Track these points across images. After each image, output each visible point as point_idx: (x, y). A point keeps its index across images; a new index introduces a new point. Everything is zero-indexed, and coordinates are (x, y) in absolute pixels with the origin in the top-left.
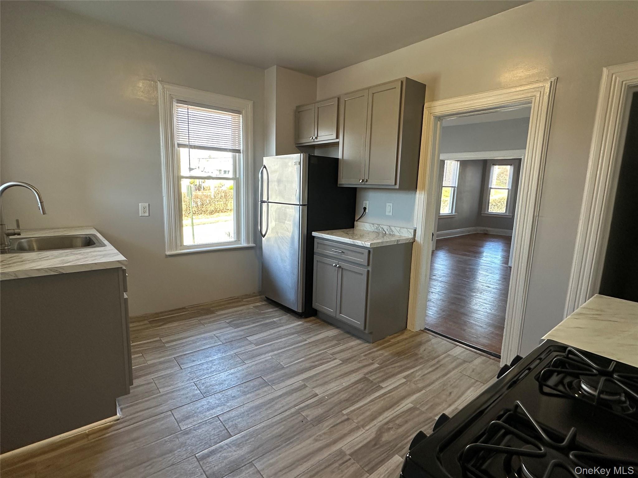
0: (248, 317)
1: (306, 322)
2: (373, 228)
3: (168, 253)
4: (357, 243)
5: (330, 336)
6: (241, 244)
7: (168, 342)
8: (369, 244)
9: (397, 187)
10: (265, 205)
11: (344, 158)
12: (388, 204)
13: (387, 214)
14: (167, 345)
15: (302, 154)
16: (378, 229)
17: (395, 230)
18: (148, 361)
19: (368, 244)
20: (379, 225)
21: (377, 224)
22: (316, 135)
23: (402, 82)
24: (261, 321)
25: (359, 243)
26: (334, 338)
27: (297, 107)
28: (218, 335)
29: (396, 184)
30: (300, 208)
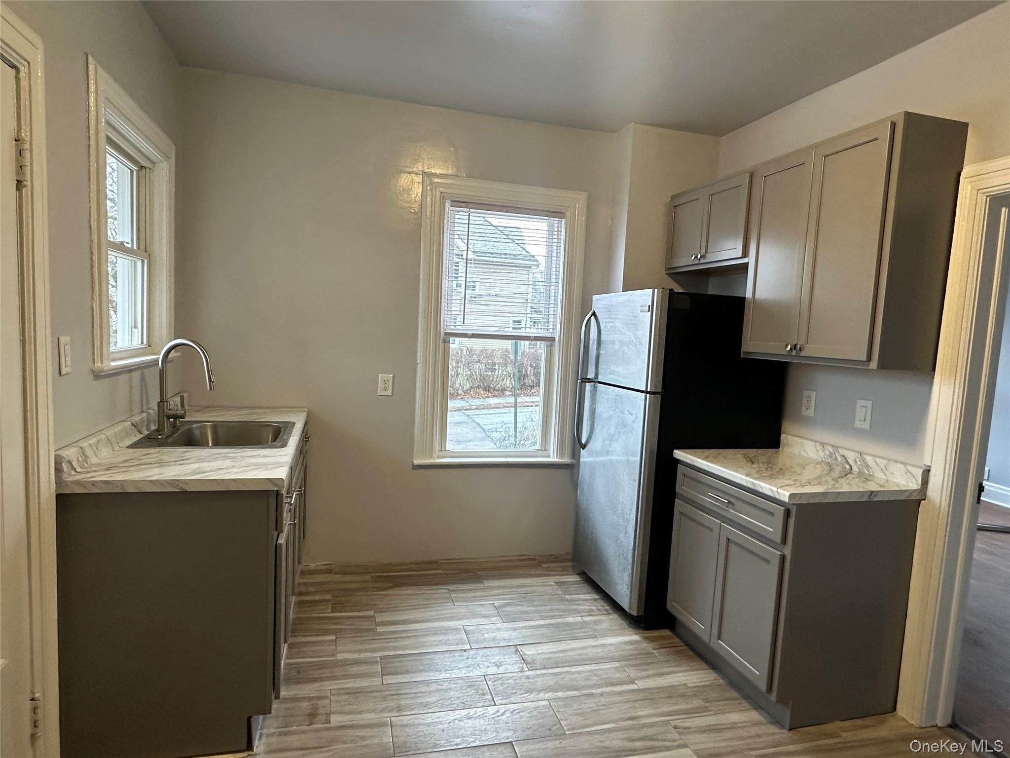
0: (537, 603)
1: (646, 638)
2: (821, 454)
3: (417, 461)
4: (761, 488)
5: (689, 685)
6: (548, 457)
7: (383, 624)
8: (788, 494)
9: (874, 365)
10: (588, 386)
11: (756, 296)
12: (861, 402)
13: (858, 424)
14: (380, 629)
15: (656, 290)
16: (834, 456)
17: (874, 463)
18: (340, 653)
19: (784, 495)
20: (837, 447)
21: (833, 446)
22: (703, 252)
23: (894, 125)
24: (560, 616)
25: (765, 487)
26: (698, 692)
27: (673, 197)
28: (470, 628)
29: (869, 358)
30: (646, 399)
